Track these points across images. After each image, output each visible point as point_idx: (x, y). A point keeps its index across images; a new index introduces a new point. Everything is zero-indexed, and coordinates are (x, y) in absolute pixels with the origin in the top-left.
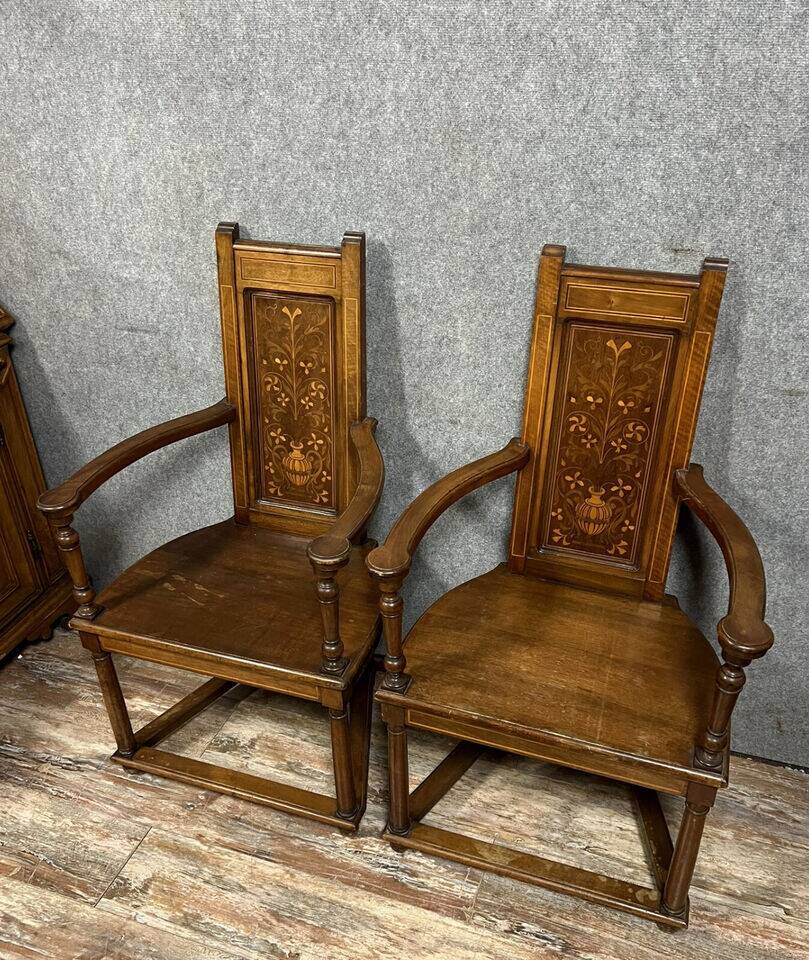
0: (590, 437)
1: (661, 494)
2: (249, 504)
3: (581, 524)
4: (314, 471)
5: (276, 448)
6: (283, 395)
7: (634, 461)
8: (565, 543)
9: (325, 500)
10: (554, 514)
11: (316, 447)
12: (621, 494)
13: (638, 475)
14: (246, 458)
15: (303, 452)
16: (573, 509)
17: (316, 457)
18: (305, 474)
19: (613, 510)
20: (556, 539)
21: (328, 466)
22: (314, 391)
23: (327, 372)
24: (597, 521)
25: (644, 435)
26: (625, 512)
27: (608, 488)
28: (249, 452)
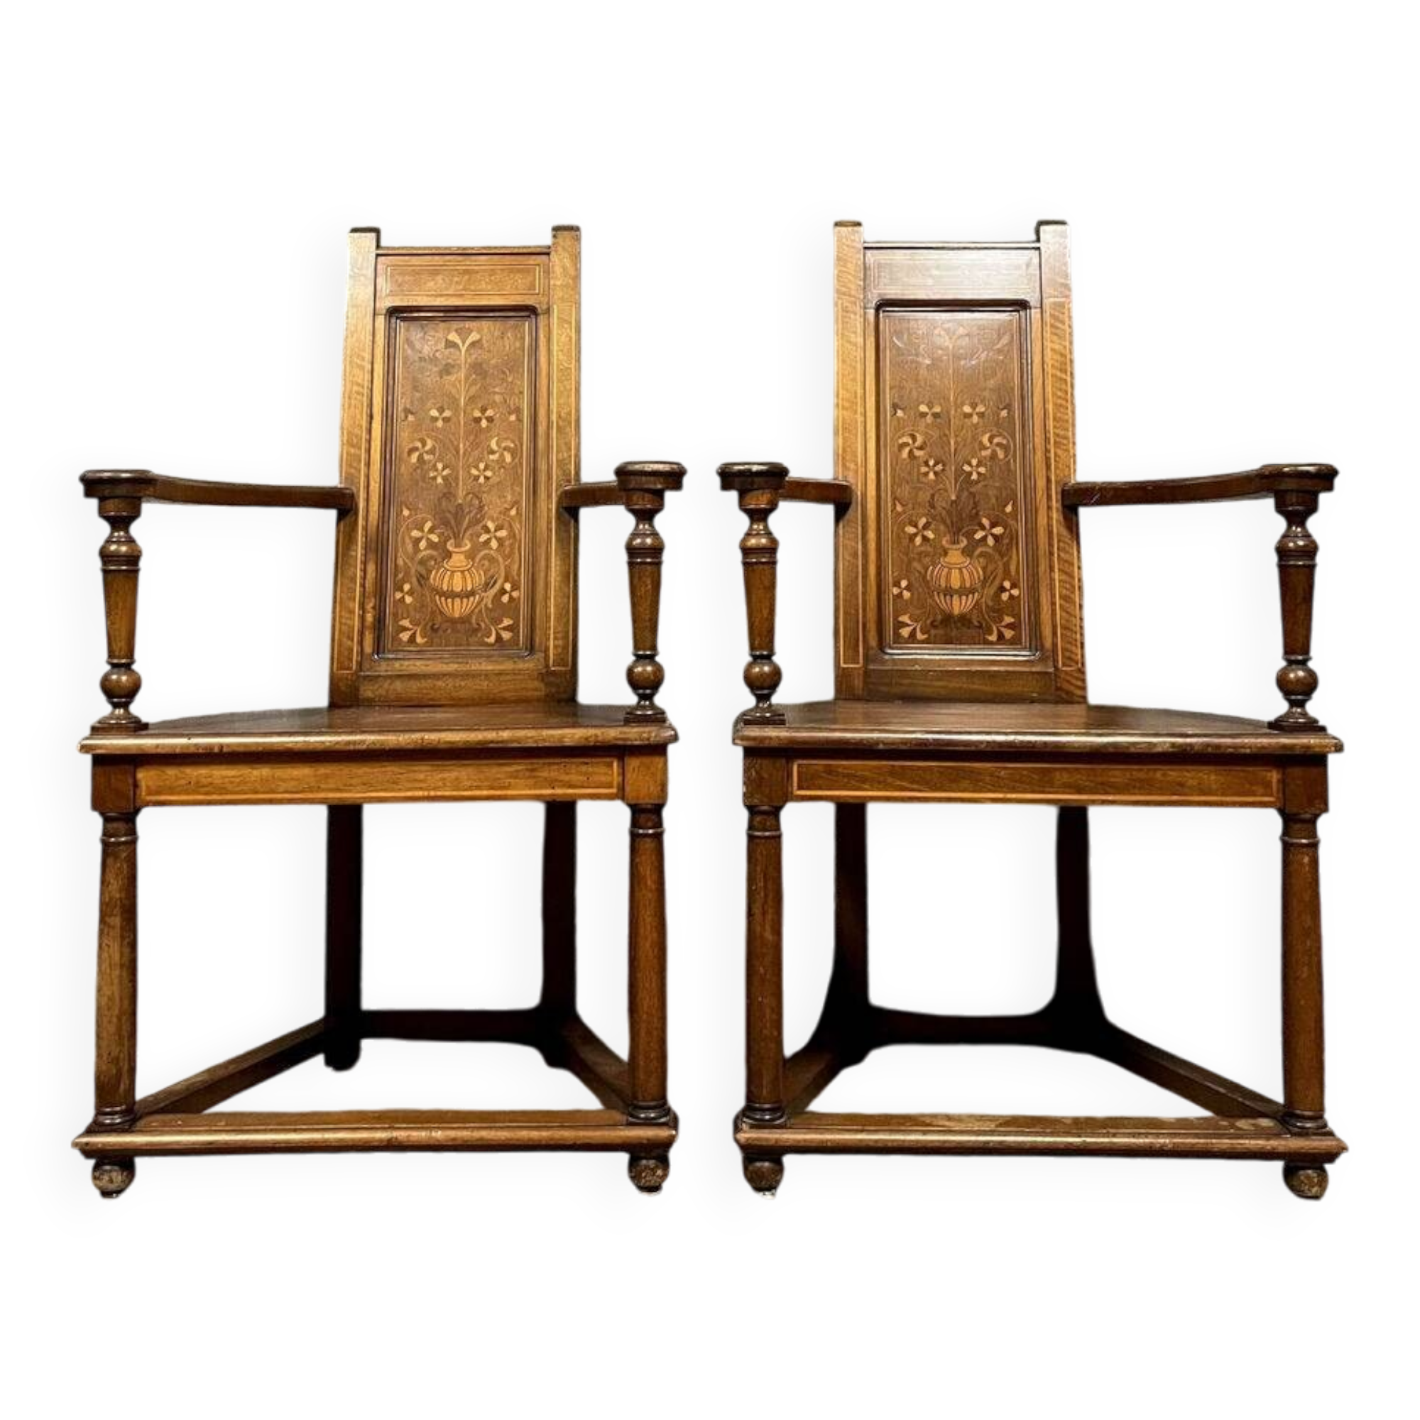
0: (931, 463)
1: (1049, 525)
2: (360, 664)
3: (941, 601)
4: (487, 586)
5: (420, 556)
6: (440, 466)
7: (999, 489)
8: (920, 636)
9: (506, 635)
10: (895, 591)
11: (494, 544)
12: (991, 541)
13: (1009, 509)
14: (364, 578)
15: (471, 556)
16: (924, 577)
17: (492, 560)
18: (472, 593)
19: (984, 569)
20: (905, 632)
21: (515, 573)
22: (493, 452)
23: (520, 420)
24: (964, 591)
25: (1005, 448)
26: (1000, 571)
27: (970, 535)
28: (371, 568)
